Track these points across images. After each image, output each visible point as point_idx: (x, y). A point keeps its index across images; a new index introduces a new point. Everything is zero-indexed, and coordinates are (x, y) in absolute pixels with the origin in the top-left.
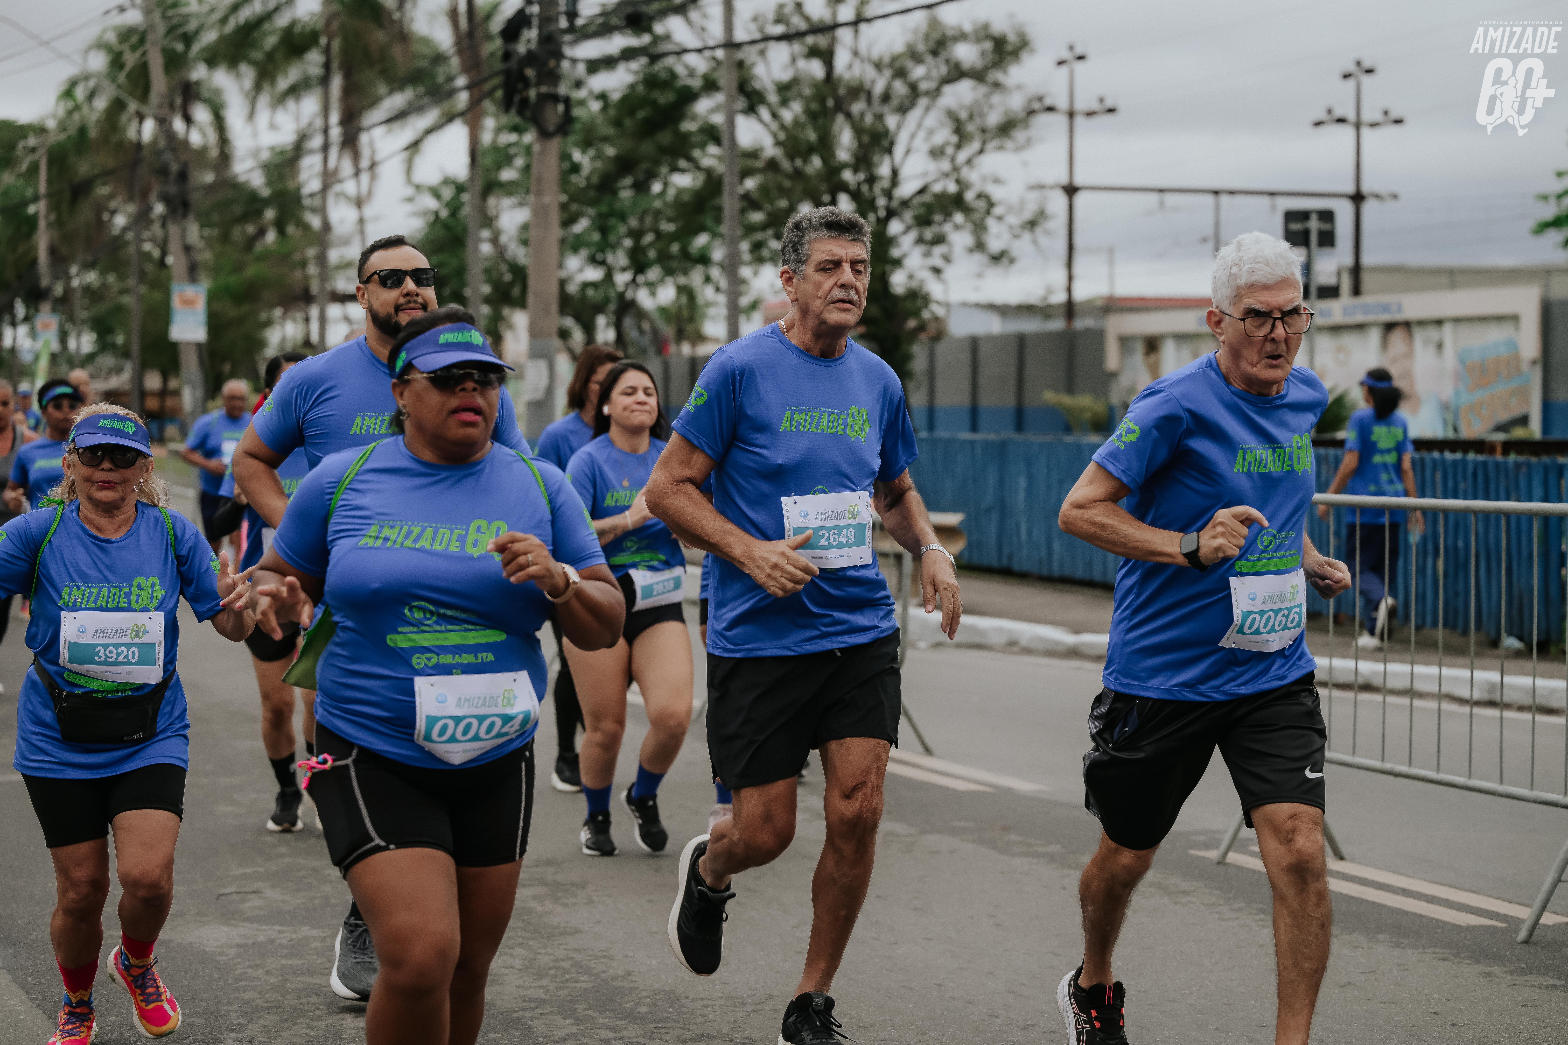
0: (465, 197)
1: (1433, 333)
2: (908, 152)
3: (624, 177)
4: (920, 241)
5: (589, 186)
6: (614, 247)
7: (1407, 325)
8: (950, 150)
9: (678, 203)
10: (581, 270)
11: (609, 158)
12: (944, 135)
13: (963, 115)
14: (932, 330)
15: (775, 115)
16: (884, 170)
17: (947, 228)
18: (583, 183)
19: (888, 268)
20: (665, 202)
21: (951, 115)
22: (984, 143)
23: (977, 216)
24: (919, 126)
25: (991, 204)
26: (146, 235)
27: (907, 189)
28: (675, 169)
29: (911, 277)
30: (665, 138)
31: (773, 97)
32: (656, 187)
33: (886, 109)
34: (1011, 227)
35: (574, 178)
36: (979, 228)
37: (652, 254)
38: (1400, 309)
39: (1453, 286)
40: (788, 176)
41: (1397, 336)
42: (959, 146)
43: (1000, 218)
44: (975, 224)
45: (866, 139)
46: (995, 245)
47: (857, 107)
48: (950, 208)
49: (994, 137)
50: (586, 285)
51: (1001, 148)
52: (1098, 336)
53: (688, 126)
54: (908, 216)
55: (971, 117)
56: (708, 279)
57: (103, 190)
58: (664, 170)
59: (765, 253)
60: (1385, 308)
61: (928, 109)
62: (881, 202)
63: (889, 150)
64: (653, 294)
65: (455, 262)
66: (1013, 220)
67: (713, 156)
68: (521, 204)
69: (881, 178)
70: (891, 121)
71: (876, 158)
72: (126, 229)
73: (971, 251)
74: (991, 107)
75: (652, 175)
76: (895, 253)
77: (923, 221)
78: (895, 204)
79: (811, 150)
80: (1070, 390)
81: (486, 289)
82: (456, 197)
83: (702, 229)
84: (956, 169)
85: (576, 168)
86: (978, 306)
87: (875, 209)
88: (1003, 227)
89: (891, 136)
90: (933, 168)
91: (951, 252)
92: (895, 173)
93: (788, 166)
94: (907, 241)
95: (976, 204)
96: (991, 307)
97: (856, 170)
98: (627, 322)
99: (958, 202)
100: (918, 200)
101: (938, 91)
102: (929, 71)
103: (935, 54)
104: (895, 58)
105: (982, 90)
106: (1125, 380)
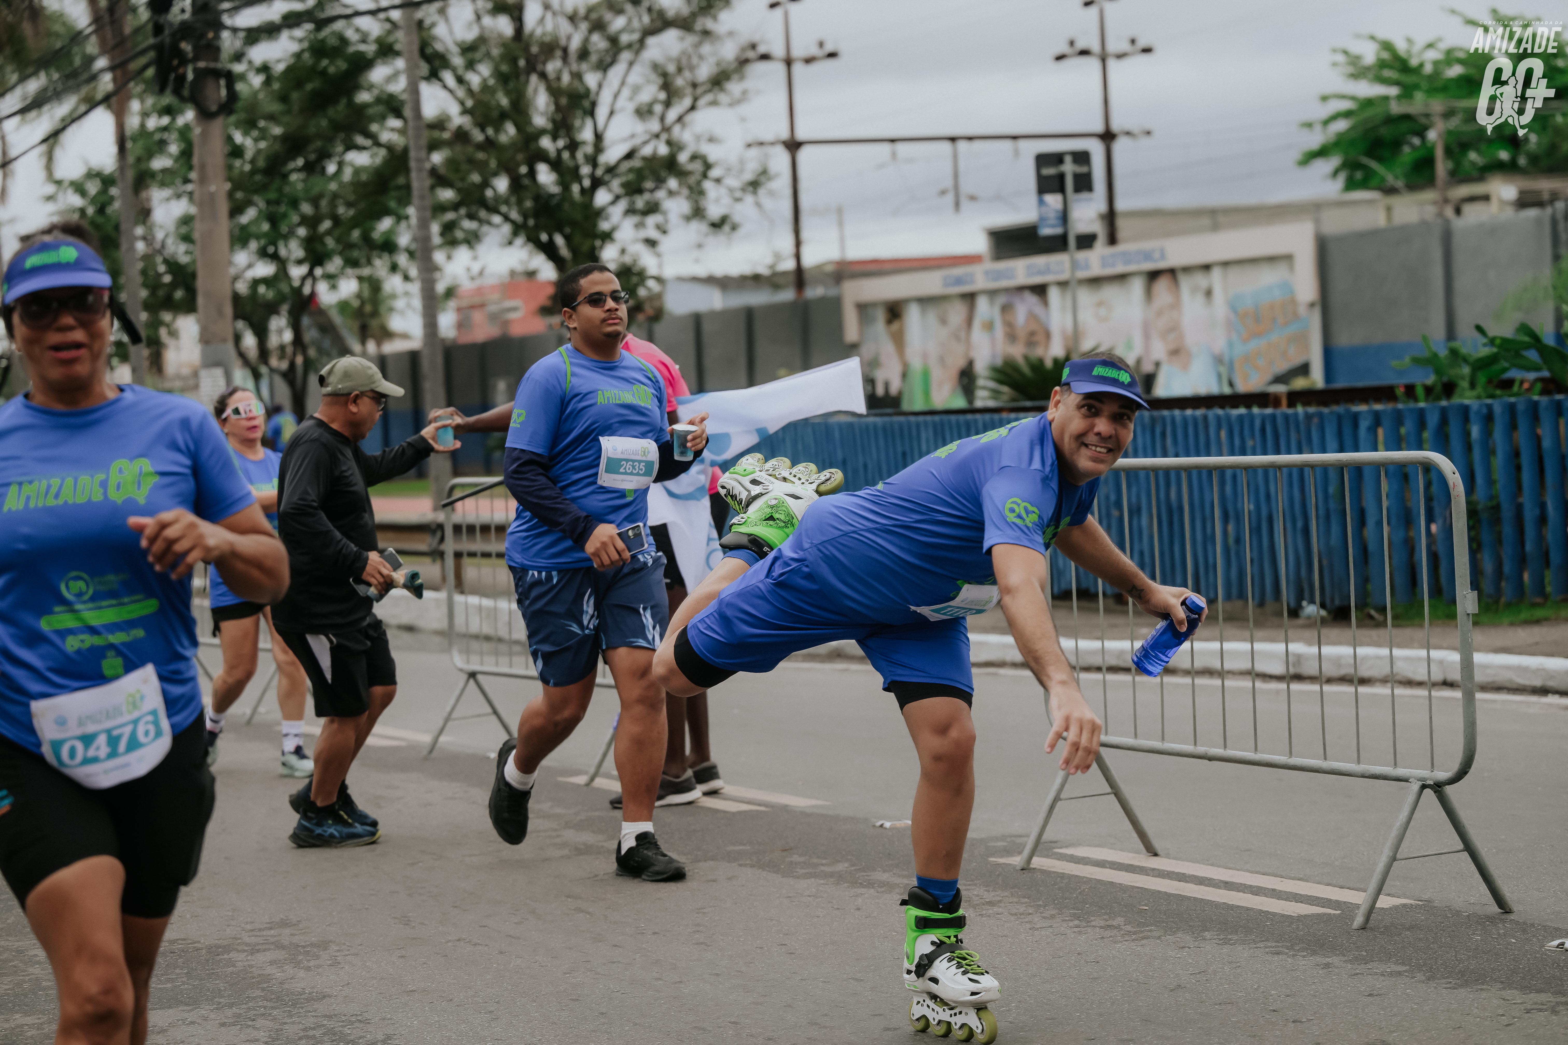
0: (114, 191)
1: (1201, 280)
2: (612, 113)
3: (294, 159)
4: (631, 211)
5: (253, 172)
6: (286, 238)
7: (1172, 272)
8: (658, 108)
9: (356, 184)
10: (250, 266)
11: (275, 138)
12: (651, 92)
13: (671, 68)
14: (649, 310)
15: (460, 80)
16: (586, 135)
17: (661, 194)
18: (247, 168)
19: (598, 243)
20: (341, 185)
21: (658, 69)
22: (696, 99)
23: (692, 180)
24: (623, 82)
25: (708, 166)
27: (612, 154)
28: (351, 146)
29: (623, 251)
30: (338, 111)
31: (457, 60)
32: (331, 168)
33: (584, 66)
34: (731, 190)
35: (237, 163)
36: (697, 193)
37: (330, 242)
38: (1163, 257)
39: (1215, 227)
40: (480, 147)
41: (1162, 285)
42: (668, 104)
43: (718, 181)
44: (690, 188)
45: (564, 101)
46: (714, 211)
47: (552, 66)
48: (663, 174)
49: (705, 92)
50: (256, 282)
51: (714, 103)
52: (834, 305)
53: (364, 97)
54: (616, 184)
55: (679, 70)
56: (394, 268)
58: (340, 149)
59: (459, 234)
60: (1147, 256)
61: (630, 64)
62: (585, 170)
63: (591, 112)
64: (334, 287)
66: (733, 182)
67: (393, 130)
68: (178, 196)
69: (584, 143)
70: (591, 80)
71: (577, 123)
73: (688, 219)
74: (701, 58)
75: (325, 155)
76: (604, 226)
77: (633, 189)
78: (599, 172)
79: (503, 116)
81: (144, 293)
82: (104, 191)
83: (386, 212)
84: (666, 129)
85: (237, 152)
86: (695, 279)
87: (578, 178)
88: (723, 191)
89: (592, 96)
90: (641, 129)
91: (666, 221)
92: (599, 137)
93: (478, 136)
94: (617, 212)
95: (691, 167)
96: (711, 280)
97: (555, 138)
98: (306, 321)
99: (670, 165)
100: (626, 165)
101: (639, 42)
102: (630, 21)
103: (635, 1)
104: (590, 9)
105: (690, 38)
106: (866, 352)
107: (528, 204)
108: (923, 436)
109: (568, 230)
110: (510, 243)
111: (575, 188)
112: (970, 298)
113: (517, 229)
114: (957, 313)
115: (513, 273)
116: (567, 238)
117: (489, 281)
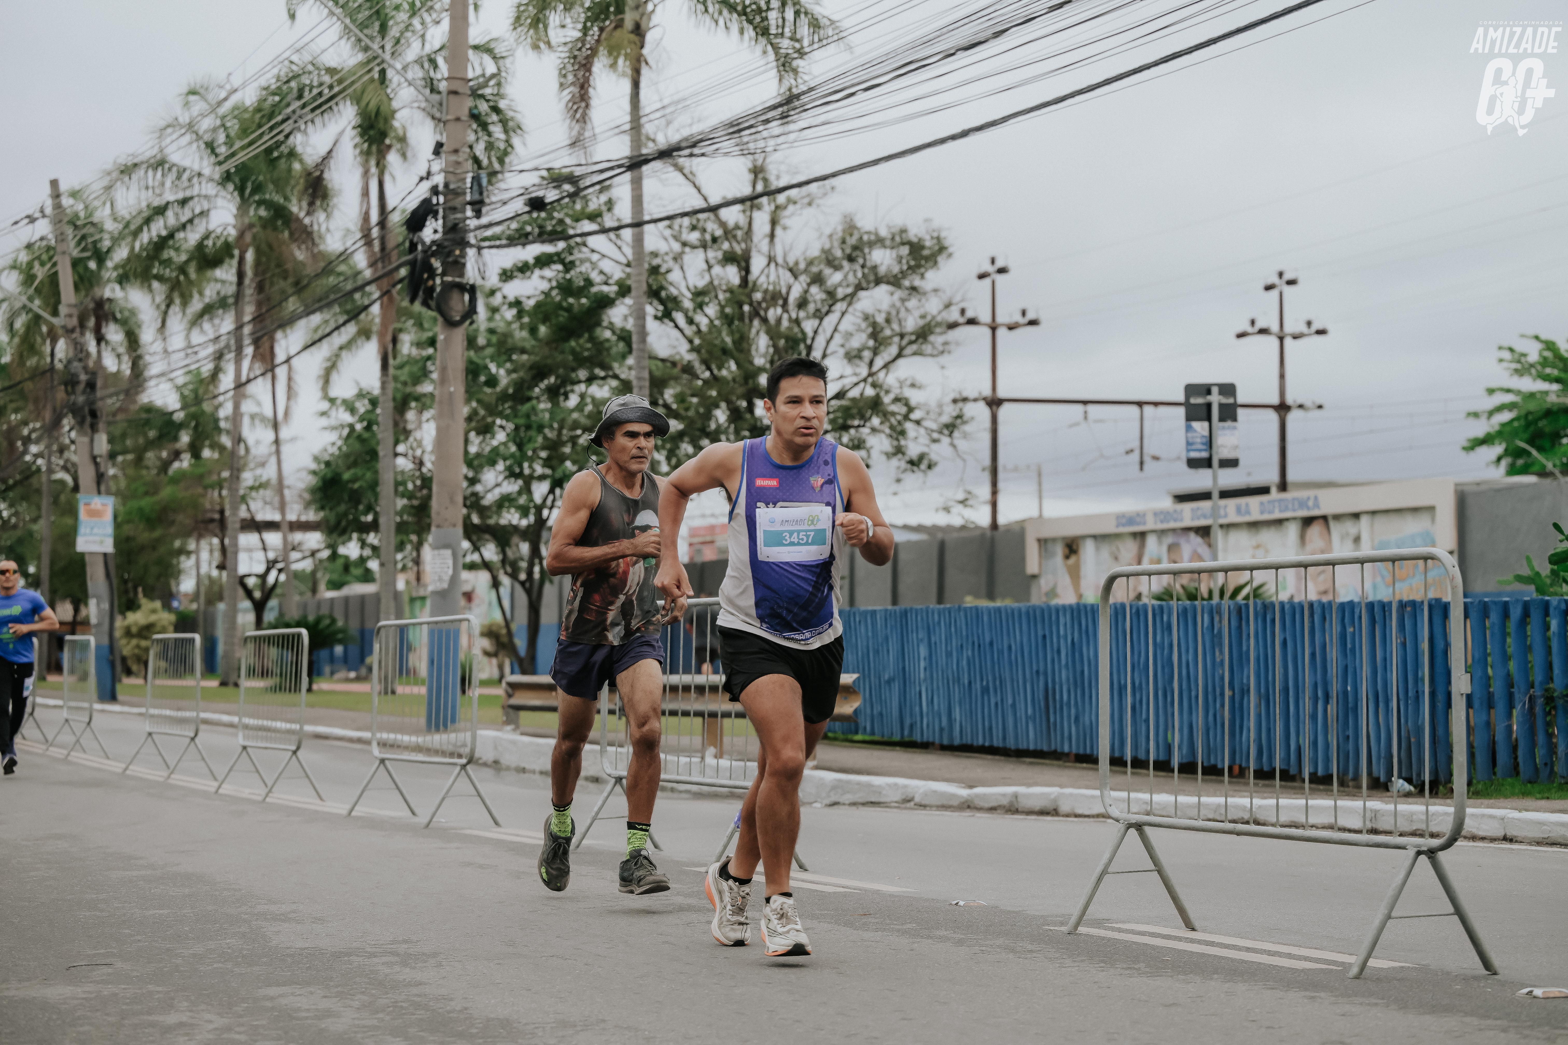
0: (380, 410)
1: (1350, 527)
3: (537, 384)
5: (503, 396)
6: (530, 458)
7: (1324, 519)
8: (867, 354)
10: (497, 484)
11: (525, 368)
12: (861, 340)
13: (880, 319)
15: (690, 321)
17: (865, 431)
18: (499, 394)
20: (583, 414)
21: (868, 318)
22: (902, 349)
23: (894, 421)
24: (836, 331)
25: (910, 409)
28: (593, 379)
30: (580, 344)
31: (688, 304)
32: (573, 400)
33: (802, 314)
34: (930, 431)
35: (489, 390)
36: (899, 433)
38: (1317, 505)
40: (705, 382)
41: (1315, 531)
42: (876, 351)
43: (918, 422)
44: (893, 428)
45: (781, 343)
47: (773, 314)
48: (868, 413)
49: (911, 342)
51: (918, 353)
52: (1019, 538)
53: (604, 334)
55: (888, 321)
58: (582, 378)
60: (1304, 504)
61: (843, 314)
65: (367, 476)
66: (931, 424)
67: (630, 367)
70: (809, 326)
73: (889, 456)
74: (907, 310)
75: (568, 382)
79: (727, 353)
80: (991, 593)
82: (371, 410)
84: (874, 374)
88: (922, 431)
89: (809, 342)
90: (851, 373)
91: (869, 456)
93: (704, 372)
95: (894, 408)
99: (875, 406)
100: (838, 403)
101: (853, 295)
102: (846, 277)
103: (851, 259)
104: (810, 263)
105: (899, 294)
106: (1045, 583)
112: (1141, 536)
114: (1127, 552)
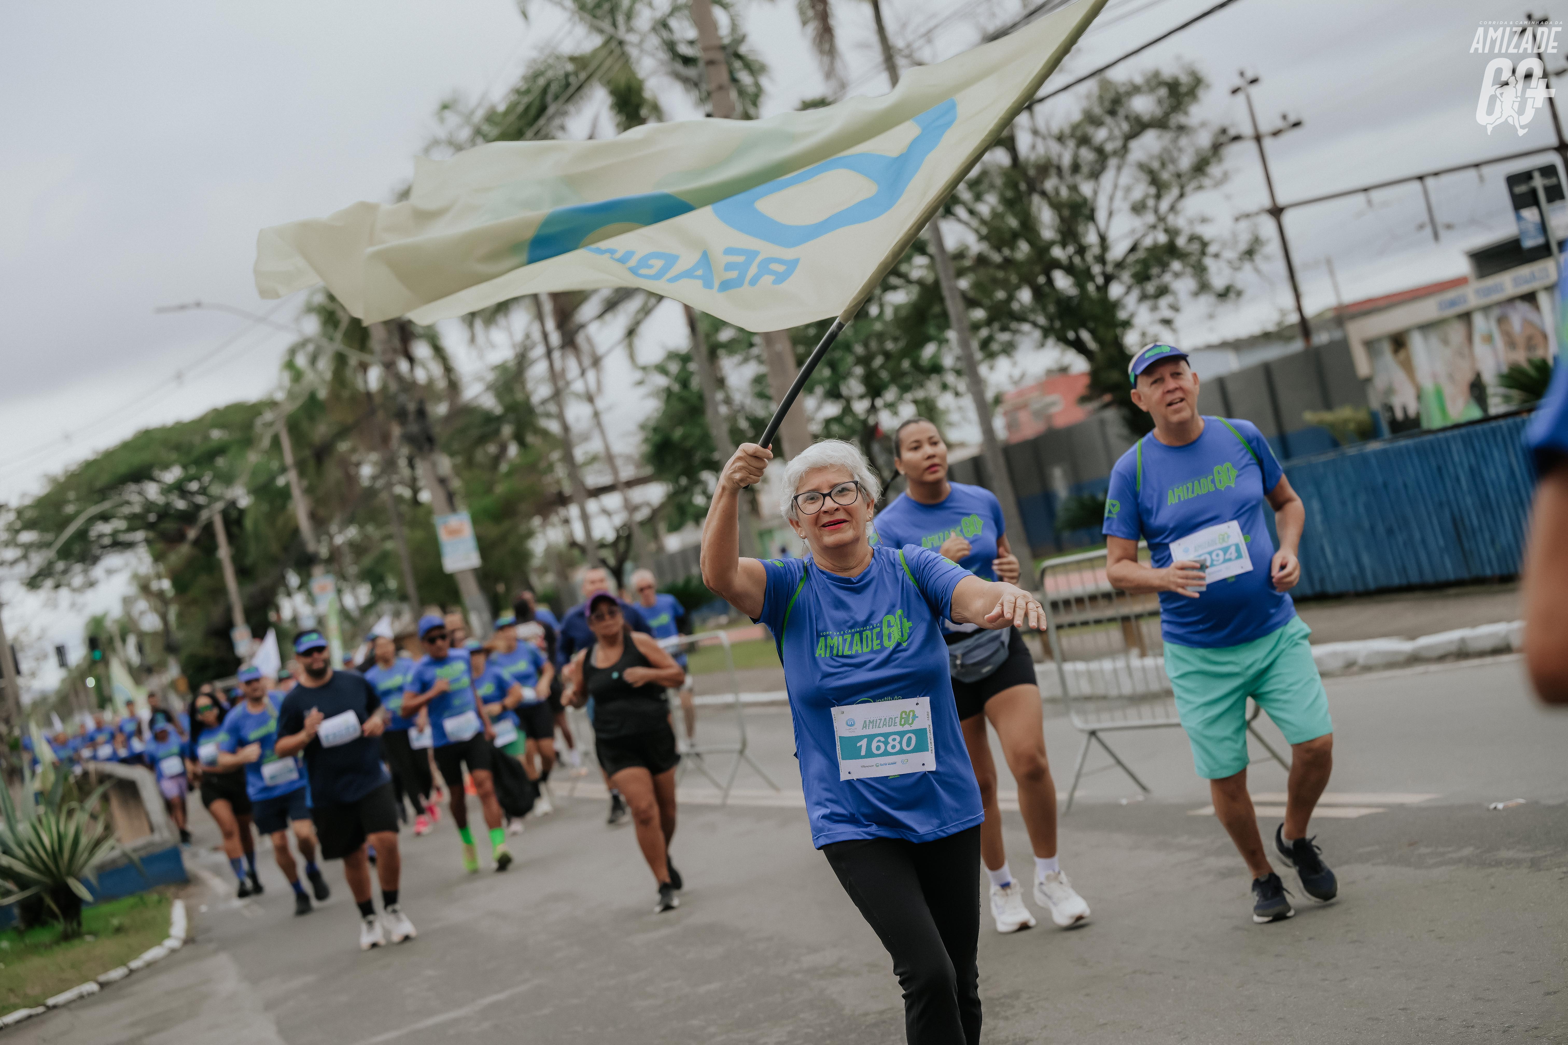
0: (692, 366)
2: (1110, 214)
4: (1144, 297)
6: (846, 378)
8: (1151, 203)
9: (898, 320)
12: (1141, 190)
13: (1156, 165)
15: (972, 212)
16: (1091, 238)
17: (1167, 278)
19: (1118, 330)
20: (885, 323)
21: (1143, 167)
22: (1182, 187)
23: (1193, 260)
24: (1116, 186)
25: (1204, 245)
26: (395, 478)
27: (1118, 250)
28: (887, 288)
29: (1144, 334)
32: (874, 310)
33: (1078, 179)
34: (1230, 262)
36: (1200, 270)
37: (884, 375)
40: (1000, 267)
42: (1158, 197)
43: (1216, 256)
44: (1193, 267)
45: (1066, 212)
47: (1050, 184)
48: (1165, 258)
49: (1190, 180)
51: (1200, 188)
52: (1342, 347)
54: (1126, 276)
55: (1163, 165)
56: (945, 387)
57: (343, 446)
59: (995, 347)
61: (1119, 168)
62: (1096, 269)
63: (1091, 217)
64: (895, 413)
65: (697, 432)
66: (1230, 254)
67: (921, 267)
68: (747, 360)
69: (1090, 246)
70: (1086, 188)
71: (1081, 229)
72: (374, 478)
73: (1196, 294)
74: (1180, 150)
76: (1122, 315)
77: (1142, 277)
78: (1109, 269)
79: (1015, 236)
80: (1328, 405)
82: (684, 369)
83: (927, 339)
84: (1162, 219)
86: (1210, 347)
87: (1092, 278)
88: (1222, 264)
90: (1138, 223)
91: (1177, 300)
92: (1103, 239)
93: (996, 258)
94: (1131, 301)
95: (1189, 248)
96: (1225, 345)
97: (1064, 245)
98: (876, 448)
99: (1172, 250)
100: (1132, 258)
101: (1125, 148)
102: (1111, 131)
103: (1112, 113)
104: (1075, 127)
105: (1168, 136)
106: (1380, 383)
107: (1052, 308)
108: (1454, 448)
109: (1092, 325)
110: (1042, 345)
111: (1091, 288)
112: (1466, 317)
113: (1047, 332)
114: (1457, 332)
115: (1049, 372)
116: (1093, 332)
117: (1029, 382)
